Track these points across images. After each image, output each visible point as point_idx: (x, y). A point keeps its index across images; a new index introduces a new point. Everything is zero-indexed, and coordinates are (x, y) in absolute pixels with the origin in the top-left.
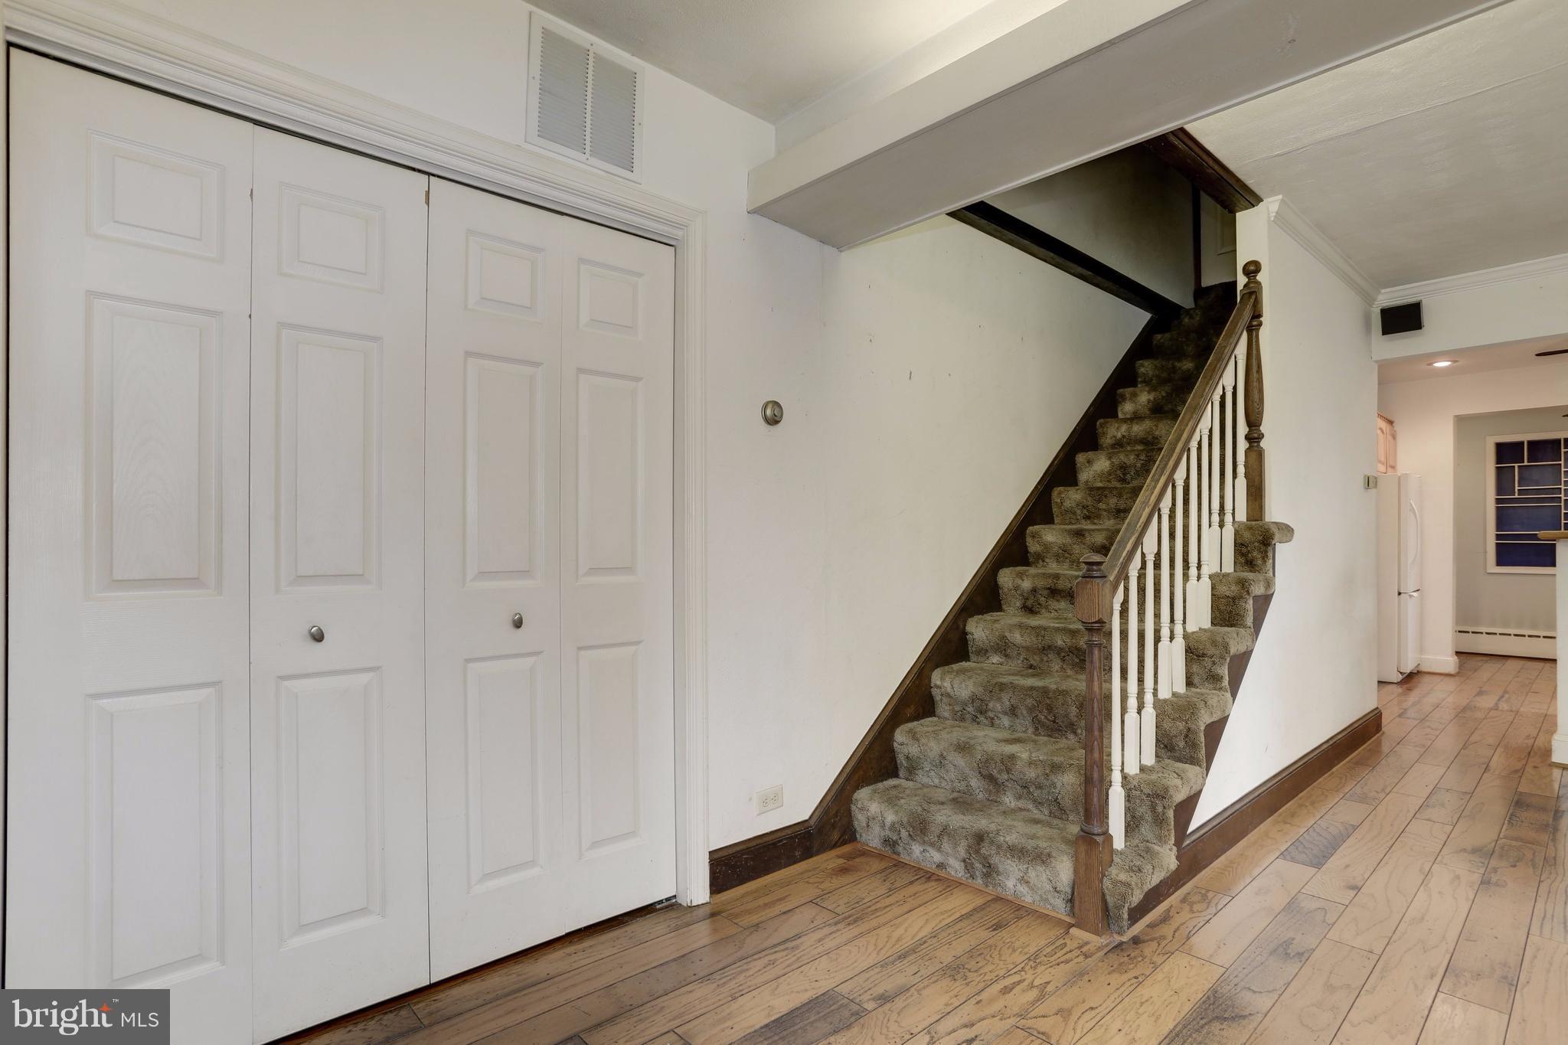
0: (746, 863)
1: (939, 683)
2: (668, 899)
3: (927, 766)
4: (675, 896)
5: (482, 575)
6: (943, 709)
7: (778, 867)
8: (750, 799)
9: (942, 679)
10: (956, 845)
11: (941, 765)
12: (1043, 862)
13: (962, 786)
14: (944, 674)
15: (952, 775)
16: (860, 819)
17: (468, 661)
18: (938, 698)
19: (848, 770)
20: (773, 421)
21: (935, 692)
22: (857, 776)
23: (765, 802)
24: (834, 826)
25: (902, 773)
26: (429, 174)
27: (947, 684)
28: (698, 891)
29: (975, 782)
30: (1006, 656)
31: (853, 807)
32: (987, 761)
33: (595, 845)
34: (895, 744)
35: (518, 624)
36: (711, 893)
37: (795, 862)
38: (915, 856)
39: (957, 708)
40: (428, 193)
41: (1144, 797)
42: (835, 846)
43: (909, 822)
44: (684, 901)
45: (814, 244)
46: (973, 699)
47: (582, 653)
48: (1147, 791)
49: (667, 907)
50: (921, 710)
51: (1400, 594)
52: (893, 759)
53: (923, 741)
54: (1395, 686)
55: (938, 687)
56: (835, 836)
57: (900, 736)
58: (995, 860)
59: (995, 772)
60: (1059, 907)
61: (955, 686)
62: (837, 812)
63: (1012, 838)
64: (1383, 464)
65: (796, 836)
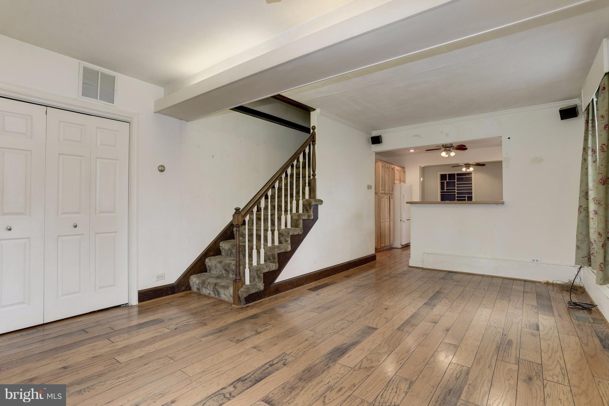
0: (151, 294)
1: (221, 245)
2: (125, 304)
3: (213, 268)
4: (128, 303)
5: (64, 213)
6: (223, 253)
7: (163, 296)
8: (153, 277)
9: (222, 244)
10: (211, 287)
11: (216, 268)
12: (227, 288)
13: (221, 273)
14: (223, 242)
15: (219, 270)
16: (191, 283)
17: (59, 236)
18: (221, 250)
19: (188, 270)
20: (162, 171)
21: (221, 248)
22: (191, 271)
23: (158, 277)
24: (183, 285)
25: (208, 271)
26: (47, 106)
27: (223, 246)
28: (134, 301)
29: (224, 272)
30: (243, 237)
31: (190, 280)
32: (225, 265)
33: (100, 288)
34: (206, 263)
35: (75, 227)
36: (138, 302)
37: (168, 295)
38: (204, 292)
39: (226, 253)
40: (46, 112)
41: (255, 271)
42: (183, 291)
43: (201, 282)
44: (130, 304)
45: (178, 120)
46: (229, 249)
47: (97, 235)
48: (256, 269)
49: (126, 306)
50: (216, 253)
51: (401, 221)
52: (205, 267)
53: (212, 261)
54: (400, 249)
55: (221, 247)
56: (184, 288)
57: (207, 260)
58: (218, 290)
59: (226, 268)
60: (231, 300)
61: (225, 246)
62: (184, 281)
63: (223, 284)
64: (398, 180)
65: (169, 287)
